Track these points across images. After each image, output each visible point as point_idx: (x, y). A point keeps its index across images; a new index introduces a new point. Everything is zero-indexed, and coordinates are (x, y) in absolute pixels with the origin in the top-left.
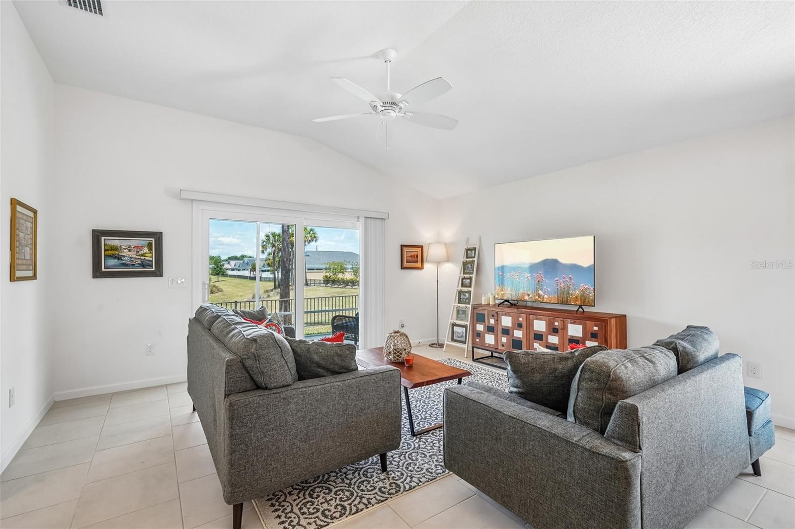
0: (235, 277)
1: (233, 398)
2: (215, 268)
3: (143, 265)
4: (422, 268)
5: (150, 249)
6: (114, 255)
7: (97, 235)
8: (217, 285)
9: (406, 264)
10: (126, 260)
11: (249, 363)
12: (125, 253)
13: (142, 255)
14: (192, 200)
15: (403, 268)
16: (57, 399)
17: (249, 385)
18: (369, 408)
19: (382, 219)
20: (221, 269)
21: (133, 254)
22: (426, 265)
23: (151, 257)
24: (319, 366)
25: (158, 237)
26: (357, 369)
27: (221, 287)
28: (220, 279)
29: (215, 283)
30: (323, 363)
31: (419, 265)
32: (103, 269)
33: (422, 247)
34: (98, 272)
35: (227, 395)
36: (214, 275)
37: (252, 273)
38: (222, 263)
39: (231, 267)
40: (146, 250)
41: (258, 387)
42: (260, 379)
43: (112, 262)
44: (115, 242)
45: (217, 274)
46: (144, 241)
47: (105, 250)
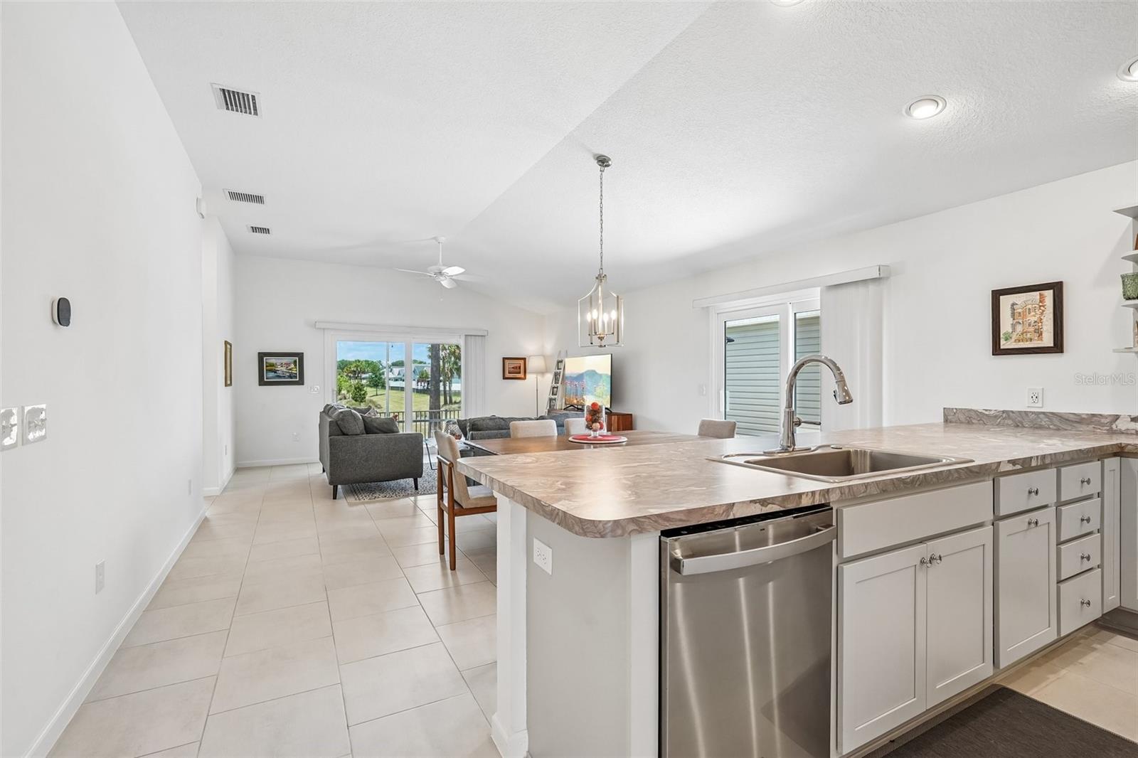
0: (398, 390)
1: (332, 437)
2: (373, 378)
3: (290, 377)
4: (525, 378)
5: (296, 365)
6: (272, 368)
7: (261, 356)
8: (374, 400)
9: (507, 375)
10: (280, 373)
11: (339, 422)
12: (279, 368)
13: (290, 370)
14: (324, 329)
15: (505, 378)
16: (240, 467)
17: (340, 433)
18: (402, 451)
19: (482, 336)
20: (380, 379)
21: (284, 369)
22: (528, 376)
23: (296, 371)
24: (377, 429)
25: (300, 356)
26: (398, 432)
27: (379, 403)
28: (380, 392)
29: (372, 398)
30: (378, 427)
31: (522, 375)
32: (265, 380)
33: (524, 359)
34: (262, 382)
35: (330, 436)
36: (371, 387)
37: (419, 384)
38: (381, 371)
39: (394, 376)
40: (293, 366)
41: (344, 434)
42: (344, 430)
43: (271, 374)
44: (273, 360)
45: (376, 386)
46: (291, 359)
47: (266, 366)
